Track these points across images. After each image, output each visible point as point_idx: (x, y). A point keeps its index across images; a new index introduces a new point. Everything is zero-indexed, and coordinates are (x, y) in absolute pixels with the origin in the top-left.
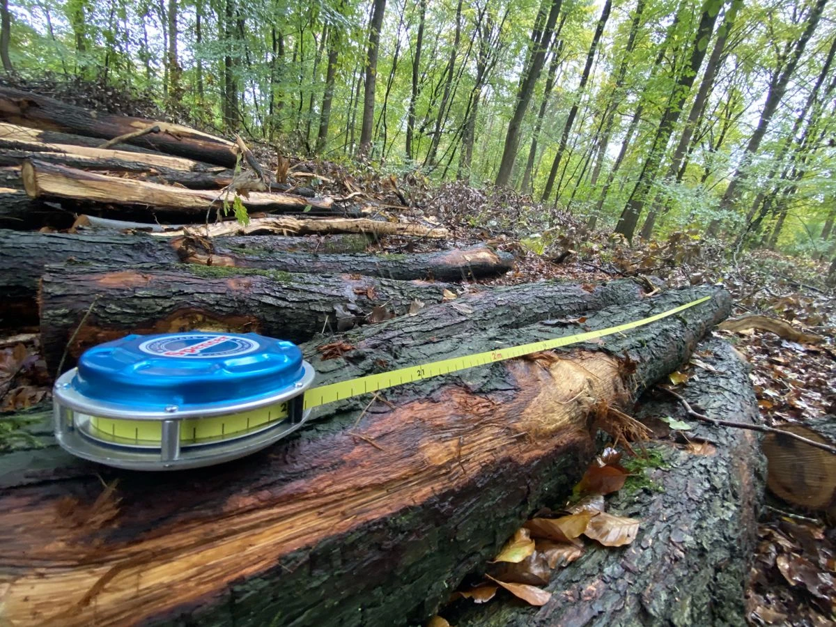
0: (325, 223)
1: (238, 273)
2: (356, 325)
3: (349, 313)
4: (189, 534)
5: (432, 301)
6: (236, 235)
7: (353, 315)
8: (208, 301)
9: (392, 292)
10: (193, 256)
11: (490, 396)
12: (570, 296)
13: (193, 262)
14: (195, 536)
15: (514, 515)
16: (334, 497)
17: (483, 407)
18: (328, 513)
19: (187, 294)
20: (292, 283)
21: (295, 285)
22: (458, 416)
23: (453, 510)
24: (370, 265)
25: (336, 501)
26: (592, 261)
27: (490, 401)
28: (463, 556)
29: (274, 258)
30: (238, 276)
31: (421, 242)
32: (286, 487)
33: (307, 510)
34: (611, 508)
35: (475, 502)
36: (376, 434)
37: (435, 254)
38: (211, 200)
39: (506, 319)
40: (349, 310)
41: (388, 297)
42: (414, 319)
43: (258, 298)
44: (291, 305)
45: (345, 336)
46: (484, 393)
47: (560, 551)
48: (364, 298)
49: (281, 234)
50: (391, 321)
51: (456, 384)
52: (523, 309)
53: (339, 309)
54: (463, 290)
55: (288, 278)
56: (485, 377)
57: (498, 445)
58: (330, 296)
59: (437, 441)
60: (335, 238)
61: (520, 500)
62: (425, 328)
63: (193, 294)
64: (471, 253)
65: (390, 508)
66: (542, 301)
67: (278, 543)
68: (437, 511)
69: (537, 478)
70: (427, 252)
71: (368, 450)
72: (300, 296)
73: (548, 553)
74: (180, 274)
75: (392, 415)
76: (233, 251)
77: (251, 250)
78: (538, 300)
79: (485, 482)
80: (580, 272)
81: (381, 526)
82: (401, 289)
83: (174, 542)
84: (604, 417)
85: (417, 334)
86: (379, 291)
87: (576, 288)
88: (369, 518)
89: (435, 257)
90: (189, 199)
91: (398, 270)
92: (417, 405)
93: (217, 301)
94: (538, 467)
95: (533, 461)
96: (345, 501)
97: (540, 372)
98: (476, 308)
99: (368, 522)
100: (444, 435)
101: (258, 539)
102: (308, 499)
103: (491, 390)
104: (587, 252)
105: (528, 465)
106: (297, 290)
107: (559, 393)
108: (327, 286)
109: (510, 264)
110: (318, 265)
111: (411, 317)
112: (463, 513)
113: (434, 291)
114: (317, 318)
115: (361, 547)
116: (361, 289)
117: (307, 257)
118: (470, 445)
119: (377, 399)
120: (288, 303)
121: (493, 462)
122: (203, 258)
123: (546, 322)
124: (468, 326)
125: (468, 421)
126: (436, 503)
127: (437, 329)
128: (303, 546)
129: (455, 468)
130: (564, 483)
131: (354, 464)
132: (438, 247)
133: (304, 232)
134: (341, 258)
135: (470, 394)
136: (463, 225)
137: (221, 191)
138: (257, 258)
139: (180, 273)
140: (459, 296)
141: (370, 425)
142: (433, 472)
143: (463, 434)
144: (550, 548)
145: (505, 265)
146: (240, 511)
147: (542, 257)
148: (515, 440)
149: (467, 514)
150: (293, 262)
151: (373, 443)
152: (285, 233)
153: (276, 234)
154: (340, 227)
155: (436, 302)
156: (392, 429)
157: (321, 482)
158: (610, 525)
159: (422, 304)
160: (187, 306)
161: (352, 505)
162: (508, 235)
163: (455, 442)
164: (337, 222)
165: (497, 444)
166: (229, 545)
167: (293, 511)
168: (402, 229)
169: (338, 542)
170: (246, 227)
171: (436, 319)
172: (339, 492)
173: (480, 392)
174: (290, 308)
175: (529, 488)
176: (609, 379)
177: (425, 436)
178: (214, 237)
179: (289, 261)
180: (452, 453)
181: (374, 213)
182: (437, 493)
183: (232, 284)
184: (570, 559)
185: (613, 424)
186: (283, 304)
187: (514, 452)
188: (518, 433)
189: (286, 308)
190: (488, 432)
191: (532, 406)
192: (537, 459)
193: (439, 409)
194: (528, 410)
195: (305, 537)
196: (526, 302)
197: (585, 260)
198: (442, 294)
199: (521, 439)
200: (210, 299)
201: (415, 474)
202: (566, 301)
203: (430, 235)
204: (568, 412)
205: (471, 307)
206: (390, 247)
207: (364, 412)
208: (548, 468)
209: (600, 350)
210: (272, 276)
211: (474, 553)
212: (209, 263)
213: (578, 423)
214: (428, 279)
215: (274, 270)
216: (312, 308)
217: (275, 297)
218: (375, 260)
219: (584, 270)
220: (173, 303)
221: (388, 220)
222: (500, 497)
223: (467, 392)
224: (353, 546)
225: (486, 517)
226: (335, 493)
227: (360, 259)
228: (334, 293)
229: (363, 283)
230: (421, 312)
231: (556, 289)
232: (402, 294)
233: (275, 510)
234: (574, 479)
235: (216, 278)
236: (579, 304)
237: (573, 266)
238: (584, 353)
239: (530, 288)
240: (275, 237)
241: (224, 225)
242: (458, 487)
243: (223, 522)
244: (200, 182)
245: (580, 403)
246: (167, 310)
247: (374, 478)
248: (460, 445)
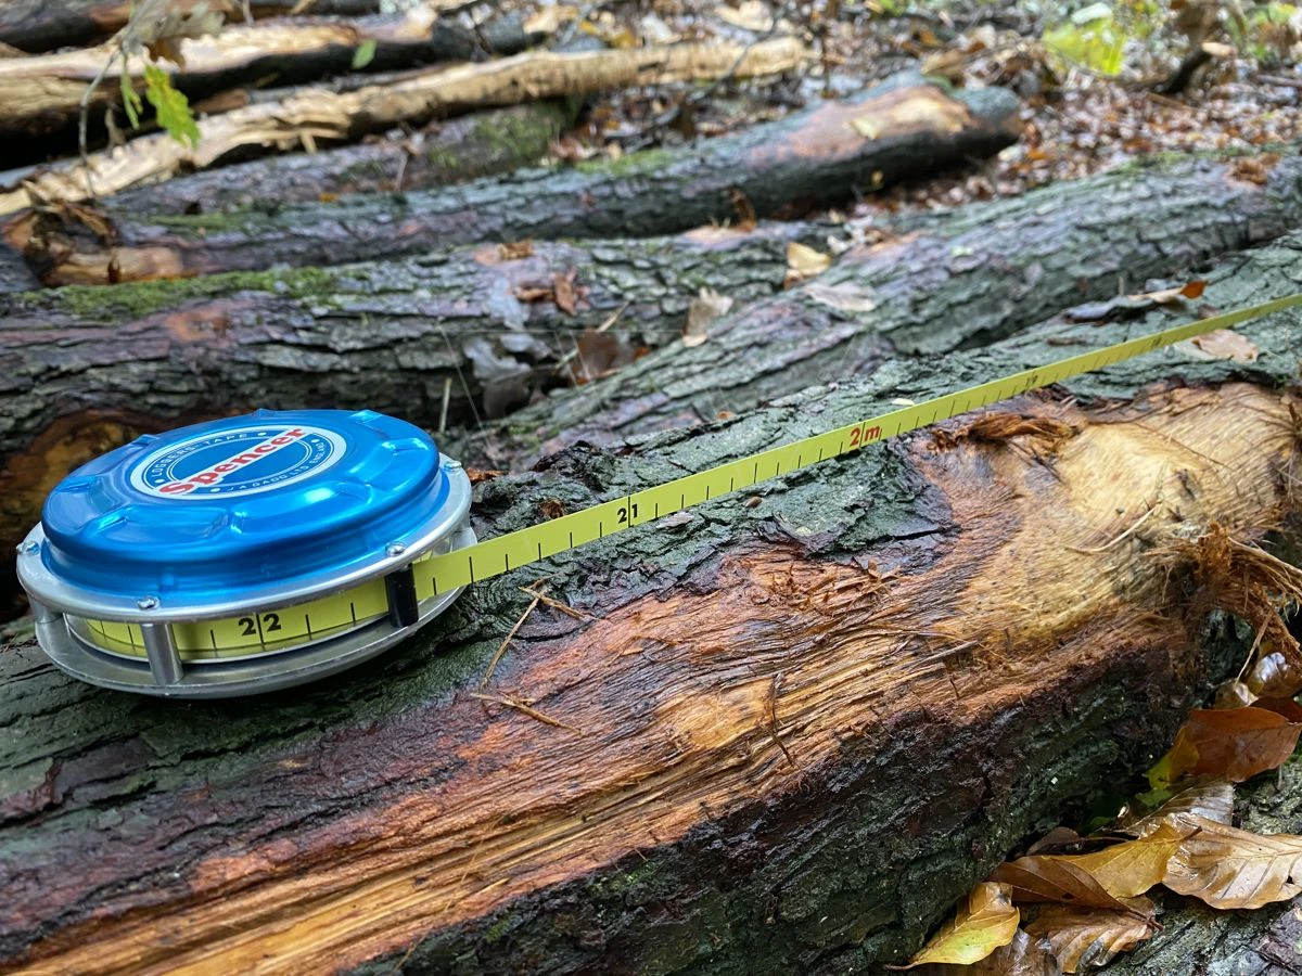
0: (418, 92)
1: (190, 294)
2: (537, 394)
3: (510, 363)
4: (130, 941)
5: (753, 289)
6: (175, 175)
7: (525, 367)
8: (127, 385)
9: (629, 280)
10: (66, 262)
11: (864, 560)
12: (1191, 207)
13: (71, 279)
14: (138, 944)
15: (949, 851)
16: (448, 842)
17: (841, 590)
18: (439, 878)
19: (68, 374)
20: (338, 299)
21: (347, 302)
22: (768, 622)
23: (764, 850)
24: (563, 202)
25: (454, 851)
26: (1291, 67)
27: (864, 572)
28: (811, 956)
29: (283, 229)
30: (192, 301)
31: (722, 97)
32: (327, 829)
33: (386, 875)
34: (1254, 814)
35: (828, 829)
36: (542, 691)
37: (760, 131)
38: (89, 81)
39: (983, 310)
40: (509, 353)
41: (618, 297)
42: (698, 356)
43: (253, 355)
44: (346, 363)
45: (504, 433)
46: (848, 551)
47: (1091, 930)
48: (549, 310)
49: (299, 148)
50: (630, 371)
51: (763, 538)
52: (1035, 272)
53: (480, 354)
54: (848, 237)
55: (327, 284)
56: (851, 509)
57: (891, 684)
58: (449, 319)
59: (708, 690)
60: (454, 131)
61: (966, 815)
62: (730, 375)
63: (82, 371)
64: (876, 109)
65: (594, 858)
66: (1097, 238)
67: (329, 949)
68: (719, 856)
69: (1013, 755)
70: (740, 126)
71: (523, 729)
72: (365, 334)
73: (1058, 938)
74: (40, 323)
75: (581, 639)
76: (172, 229)
77: (218, 217)
78: (1083, 237)
79: (852, 778)
80: (1247, 112)
81: (571, 899)
82: (655, 266)
83: (98, 959)
84: (1222, 573)
85: (709, 397)
86: (589, 283)
87: (1209, 178)
88: (541, 883)
89: (762, 142)
90: (27, 89)
91: (652, 204)
92: (650, 608)
93: (151, 382)
94: (1012, 729)
95: (998, 715)
96: (479, 849)
97: (1022, 472)
98: (887, 291)
99: (538, 891)
100: (728, 675)
101: (280, 944)
102: (384, 850)
103: (870, 543)
104: (1273, 38)
105: (982, 724)
106: (354, 317)
107: (1081, 523)
108: (439, 291)
109: (1009, 127)
110: (411, 227)
111: (684, 350)
112: (794, 856)
113: (757, 255)
114: (422, 388)
115: (526, 945)
116: (537, 284)
117: (375, 208)
118: (805, 693)
119: (540, 601)
120: (335, 358)
121: (872, 728)
122: (92, 263)
123: (1077, 312)
124: (863, 350)
125: (797, 632)
126: (713, 837)
127: (767, 374)
128: (383, 950)
129: (763, 750)
130: (1111, 760)
131: (490, 766)
132: (774, 103)
133: (363, 129)
134: (473, 196)
135: (807, 560)
136: (852, 17)
137: (111, 46)
138: (238, 237)
139: (41, 319)
140: (835, 259)
141: (527, 670)
142: (703, 768)
143: (782, 666)
144: (1066, 926)
145: (992, 130)
146: (229, 888)
147: (1121, 82)
148: (941, 665)
149: (807, 856)
150: (339, 231)
151: (534, 711)
152: (310, 145)
153: (282, 153)
154: (464, 94)
155: (766, 289)
156: (584, 673)
157: (415, 811)
158: (1238, 858)
159: (725, 303)
160: (76, 406)
161: (498, 855)
162: (999, 23)
163: (762, 687)
164: (456, 81)
165: (885, 681)
166: (220, 959)
167: (353, 880)
168: (654, 65)
169: (469, 938)
170: (195, 146)
171: (761, 345)
172: (460, 831)
173: (838, 550)
174: (344, 371)
175: (987, 782)
176: (1258, 462)
177: (672, 683)
178: (118, 192)
179: (328, 230)
180: (751, 716)
181: (565, 25)
182: (717, 815)
183: (179, 328)
184: (1114, 948)
185: (1248, 590)
186: (321, 361)
187: (936, 697)
188: (948, 646)
189: (333, 372)
190: (857, 655)
191: (994, 571)
192: (1010, 707)
193: (715, 609)
194: (980, 583)
195: (390, 932)
196: (1044, 249)
197: (1268, 67)
198: (784, 262)
199: (960, 659)
200: (131, 377)
201: (656, 775)
202: (1176, 227)
203: (744, 68)
204: (1107, 574)
205: (869, 291)
206: (627, 129)
207: (508, 639)
208: (1048, 727)
209: (1236, 377)
210: (281, 286)
211: (845, 948)
212: (113, 276)
213: (1143, 599)
214: (735, 222)
215: (285, 268)
216: (406, 361)
217: (299, 346)
218: (573, 183)
219: (1262, 102)
220: (39, 404)
221: (609, 45)
222: (901, 810)
223: (798, 557)
224: (506, 944)
225: (865, 860)
226: (447, 834)
227: (529, 188)
228: (461, 308)
229: (540, 265)
230: (719, 328)
231: (1143, 191)
232: (661, 281)
233: (311, 881)
234: (1142, 749)
235: (135, 318)
236: (1220, 229)
237: (1226, 97)
238: (1181, 394)
239: (1058, 202)
240: (280, 162)
241: (134, 151)
242: (775, 796)
243: (198, 914)
244: (48, 28)
245: (1148, 543)
246: (29, 425)
247: (544, 792)
248: (775, 694)
